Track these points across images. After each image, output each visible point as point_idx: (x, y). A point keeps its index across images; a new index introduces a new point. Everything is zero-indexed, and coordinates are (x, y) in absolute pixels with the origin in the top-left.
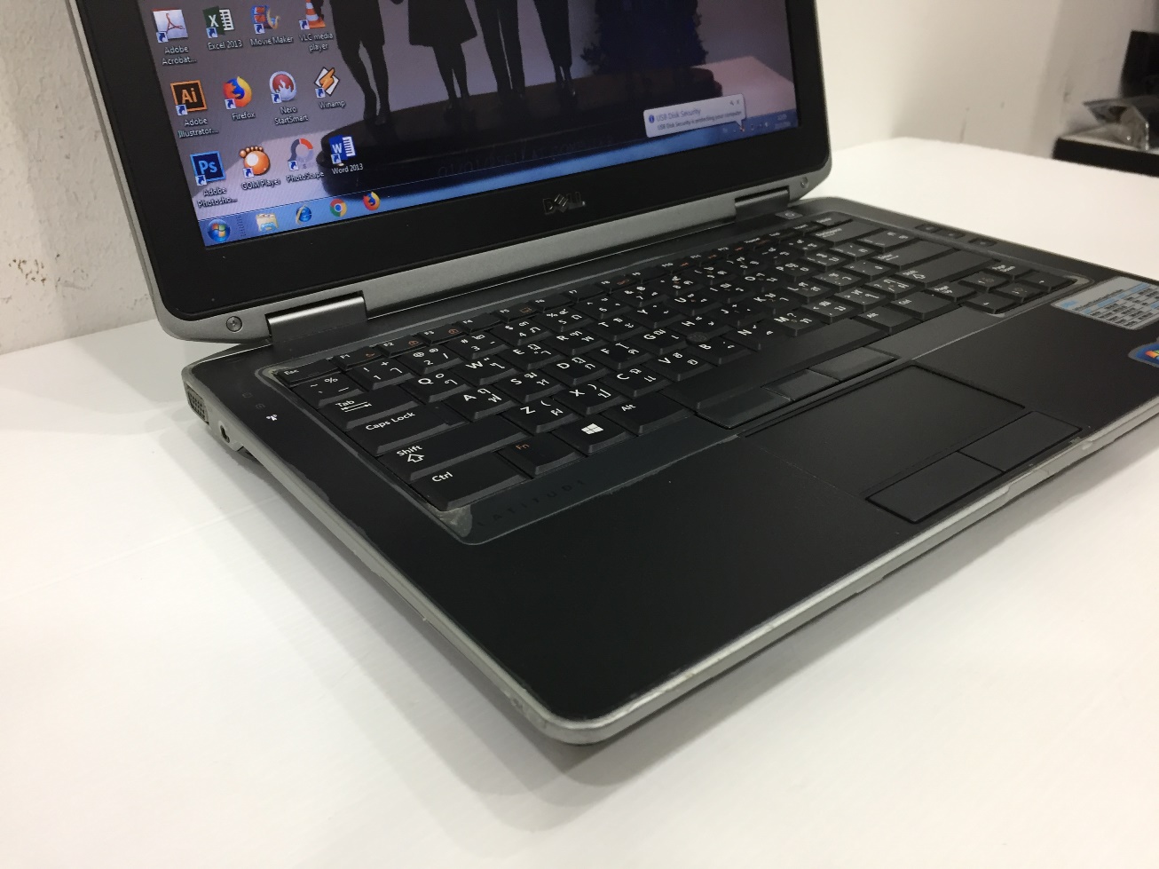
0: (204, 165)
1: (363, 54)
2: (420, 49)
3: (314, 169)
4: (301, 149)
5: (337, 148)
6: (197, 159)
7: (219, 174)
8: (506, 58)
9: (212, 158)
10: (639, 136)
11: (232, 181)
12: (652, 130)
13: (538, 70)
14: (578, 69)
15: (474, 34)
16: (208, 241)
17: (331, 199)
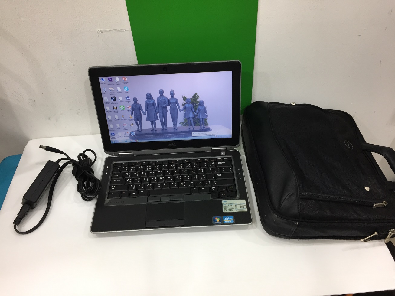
0: (112, 134)
1: (138, 122)
2: (148, 121)
3: (128, 136)
4: (127, 133)
5: (132, 133)
6: (111, 133)
7: (114, 135)
8: (164, 123)
9: (114, 133)
10: (191, 136)
11: (116, 136)
12: (193, 135)
13: (170, 124)
14: (179, 125)
15: (158, 119)
16: (112, 143)
17: (130, 140)
